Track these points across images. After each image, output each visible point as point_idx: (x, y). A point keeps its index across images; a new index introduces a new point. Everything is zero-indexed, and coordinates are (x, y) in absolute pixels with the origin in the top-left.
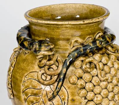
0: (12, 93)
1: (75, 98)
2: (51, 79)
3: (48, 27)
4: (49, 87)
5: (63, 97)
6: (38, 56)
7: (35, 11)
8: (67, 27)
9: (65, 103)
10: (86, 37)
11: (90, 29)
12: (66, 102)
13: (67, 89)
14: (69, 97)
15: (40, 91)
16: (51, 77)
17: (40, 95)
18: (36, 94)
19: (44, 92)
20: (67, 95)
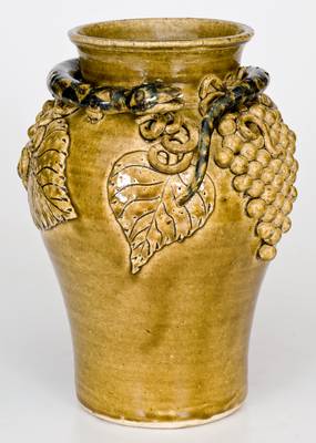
0: (71, 207)
1: (228, 195)
2: (179, 161)
3: (156, 54)
4: (176, 176)
5: (207, 195)
6: (138, 117)
8: (196, 53)
9: (209, 207)
14: (217, 193)
15: (157, 189)
16: (183, 155)
17: (158, 195)
18: (147, 196)
19: (166, 190)
20: (213, 190)
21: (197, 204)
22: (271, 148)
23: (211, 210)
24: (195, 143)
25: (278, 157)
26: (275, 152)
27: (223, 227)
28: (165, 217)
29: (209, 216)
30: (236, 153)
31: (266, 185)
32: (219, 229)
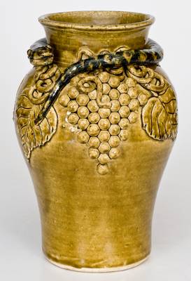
1: (65, 124)
5: (51, 121)
9: (53, 129)
10: (99, 50)
13: (57, 111)
14: (59, 122)
15: (29, 112)
16: (43, 94)
17: (29, 116)
18: (25, 115)
19: (32, 113)
20: (56, 119)
21: (45, 126)
22: (98, 100)
23: (54, 131)
24: (51, 88)
25: (102, 107)
26: (100, 104)
27: (63, 144)
28: (31, 130)
29: (53, 135)
30: (72, 99)
31: (90, 123)
32: (60, 145)
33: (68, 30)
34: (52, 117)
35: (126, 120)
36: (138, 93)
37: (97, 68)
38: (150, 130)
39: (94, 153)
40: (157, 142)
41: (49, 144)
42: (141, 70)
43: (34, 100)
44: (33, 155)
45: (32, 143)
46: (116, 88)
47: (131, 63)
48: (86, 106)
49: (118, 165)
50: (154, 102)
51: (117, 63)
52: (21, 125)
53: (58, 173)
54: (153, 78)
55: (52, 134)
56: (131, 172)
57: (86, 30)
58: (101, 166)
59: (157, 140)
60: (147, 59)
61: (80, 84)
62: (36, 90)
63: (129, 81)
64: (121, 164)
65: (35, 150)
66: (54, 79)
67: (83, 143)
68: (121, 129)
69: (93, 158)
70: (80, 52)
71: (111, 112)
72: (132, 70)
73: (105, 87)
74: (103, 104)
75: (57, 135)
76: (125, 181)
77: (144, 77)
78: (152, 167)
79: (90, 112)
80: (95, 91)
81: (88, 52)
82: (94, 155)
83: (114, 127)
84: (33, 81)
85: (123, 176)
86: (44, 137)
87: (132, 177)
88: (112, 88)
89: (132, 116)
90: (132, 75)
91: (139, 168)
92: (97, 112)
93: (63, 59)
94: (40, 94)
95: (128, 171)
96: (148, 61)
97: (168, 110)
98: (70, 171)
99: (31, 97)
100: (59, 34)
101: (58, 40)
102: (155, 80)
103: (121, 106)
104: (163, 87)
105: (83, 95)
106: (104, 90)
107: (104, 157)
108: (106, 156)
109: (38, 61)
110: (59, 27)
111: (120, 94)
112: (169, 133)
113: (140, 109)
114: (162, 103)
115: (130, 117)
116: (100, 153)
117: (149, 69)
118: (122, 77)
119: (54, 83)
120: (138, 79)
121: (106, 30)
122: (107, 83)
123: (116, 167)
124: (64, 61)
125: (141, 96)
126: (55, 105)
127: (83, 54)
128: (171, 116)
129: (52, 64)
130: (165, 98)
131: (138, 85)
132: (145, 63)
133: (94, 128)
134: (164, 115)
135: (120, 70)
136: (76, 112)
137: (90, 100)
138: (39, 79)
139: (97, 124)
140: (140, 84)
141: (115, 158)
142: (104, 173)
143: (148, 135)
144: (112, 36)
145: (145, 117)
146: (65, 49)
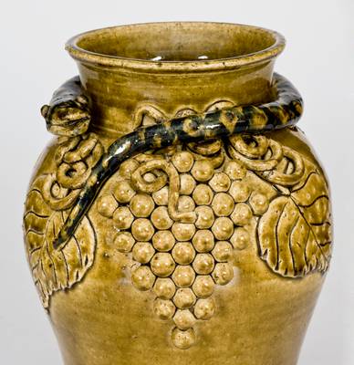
4: (58, 214)
5: (84, 245)
7: (128, 32)
9: (87, 260)
10: (175, 107)
11: (188, 87)
12: (91, 257)
13: (95, 225)
14: (98, 246)
15: (44, 223)
16: (70, 191)
17: (44, 231)
18: (38, 228)
19: (49, 226)
20: (92, 241)
21: (74, 253)
22: (171, 208)
23: (90, 264)
24: (83, 180)
25: (179, 221)
26: (175, 215)
27: (106, 289)
28: (48, 258)
29: (88, 270)
30: (123, 204)
31: (157, 251)
32: (100, 289)
33: (115, 70)
34: (85, 236)
35: (226, 244)
36: (250, 191)
37: (171, 144)
38: (275, 260)
39: (165, 308)
40: (290, 282)
41: (80, 286)
42: (257, 145)
43: (53, 201)
44: (53, 303)
45: (51, 283)
46: (207, 183)
47: (236, 133)
48: (149, 218)
49: (213, 329)
50: (281, 207)
51: (208, 133)
52: (32, 246)
53: (99, 341)
54: (279, 161)
55: (85, 269)
56: (239, 341)
57: (150, 71)
58: (180, 333)
59: (290, 278)
60: (267, 124)
61: (136, 176)
62: (56, 182)
63: (232, 168)
64: (218, 327)
65: (57, 295)
66: (90, 161)
67: (143, 289)
68: (216, 262)
69: (163, 317)
70: (140, 111)
71: (197, 229)
72: (239, 144)
73: (186, 182)
74: (180, 216)
75: (95, 271)
76: (229, 357)
77: (263, 157)
78: (281, 327)
79: (156, 230)
80: (165, 190)
81: (155, 112)
82: (165, 313)
83: (203, 259)
84: (54, 164)
85: (225, 349)
86: (72, 273)
87: (243, 350)
88: (198, 183)
89: (238, 236)
90: (237, 156)
91: (254, 331)
92: (170, 229)
93: (108, 122)
94: (64, 191)
95: (234, 338)
96: (270, 126)
97: (310, 219)
98: (121, 338)
99: (47, 195)
100: (100, 76)
101: (100, 87)
102: (284, 161)
103: (216, 217)
104: (300, 176)
105: (143, 197)
106: (183, 187)
107: (184, 316)
108: (187, 315)
109: (60, 128)
110: (100, 65)
111: (215, 193)
112: (313, 262)
113: (254, 221)
114: (298, 206)
115: (234, 239)
116: (177, 309)
117: (272, 142)
118: (218, 160)
119: (90, 171)
120: (250, 163)
121: (187, 72)
122: (189, 173)
123: (209, 332)
124: (111, 126)
125: (255, 198)
126: (90, 213)
127: (144, 114)
128: (317, 229)
129: (87, 133)
130: (305, 196)
131: (250, 174)
132: (265, 129)
133: (165, 260)
134: (303, 229)
135: (214, 147)
136: (129, 230)
137: (156, 206)
138: (63, 162)
139: (170, 252)
140: (254, 172)
141: (206, 317)
142: (186, 346)
143: (271, 270)
144: (199, 81)
145: (264, 237)
146: (111, 104)
